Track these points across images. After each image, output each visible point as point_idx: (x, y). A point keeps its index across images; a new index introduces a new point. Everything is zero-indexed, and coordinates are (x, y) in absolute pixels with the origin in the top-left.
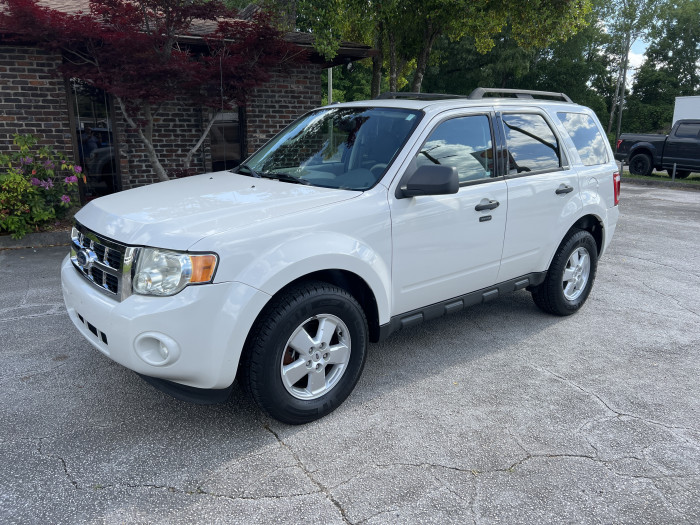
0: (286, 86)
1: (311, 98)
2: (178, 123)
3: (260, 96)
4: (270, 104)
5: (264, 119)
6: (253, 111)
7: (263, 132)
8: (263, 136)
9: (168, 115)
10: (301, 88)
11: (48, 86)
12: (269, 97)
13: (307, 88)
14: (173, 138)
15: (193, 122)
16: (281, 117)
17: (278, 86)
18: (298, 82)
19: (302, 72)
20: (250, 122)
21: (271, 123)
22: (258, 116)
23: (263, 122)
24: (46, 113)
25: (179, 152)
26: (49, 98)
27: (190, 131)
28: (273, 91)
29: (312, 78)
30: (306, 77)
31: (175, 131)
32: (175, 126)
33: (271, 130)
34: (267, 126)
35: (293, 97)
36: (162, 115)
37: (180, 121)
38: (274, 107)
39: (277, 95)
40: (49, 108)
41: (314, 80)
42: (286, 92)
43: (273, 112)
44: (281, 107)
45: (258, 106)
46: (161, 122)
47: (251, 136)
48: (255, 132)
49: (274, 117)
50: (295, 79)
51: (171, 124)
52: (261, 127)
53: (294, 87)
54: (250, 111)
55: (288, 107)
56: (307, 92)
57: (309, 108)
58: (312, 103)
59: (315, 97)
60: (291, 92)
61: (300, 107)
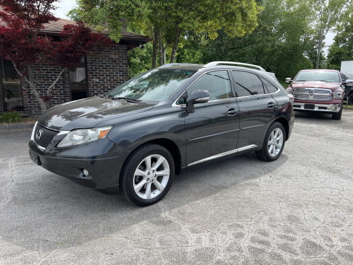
0: (109, 56)
1: (122, 61)
2: (53, 74)
3: (95, 61)
4: (100, 65)
5: (98, 72)
6: (91, 68)
7: (97, 78)
8: (97, 80)
9: (48, 70)
10: (117, 57)
12: (100, 61)
13: (120, 57)
14: (50, 81)
16: (107, 71)
17: (105, 56)
18: (115, 54)
19: (117, 49)
20: (90, 73)
21: (101, 74)
22: (94, 70)
23: (98, 73)
28: (102, 58)
29: (122, 52)
30: (119, 52)
31: (52, 78)
32: (51, 75)
33: (102, 77)
34: (99, 75)
35: (112, 61)
36: (44, 70)
37: (54, 73)
38: (103, 66)
39: (104, 60)
41: (123, 53)
42: (109, 59)
43: (102, 68)
44: (106, 66)
45: (94, 66)
46: (44, 73)
47: (91, 80)
48: (93, 78)
49: (103, 71)
50: (113, 52)
51: (50, 74)
52: (95, 76)
53: (113, 56)
54: (89, 68)
55: (110, 66)
56: (120, 59)
57: (122, 66)
58: (123, 64)
59: (124, 61)
60: (112, 59)
61: (117, 66)
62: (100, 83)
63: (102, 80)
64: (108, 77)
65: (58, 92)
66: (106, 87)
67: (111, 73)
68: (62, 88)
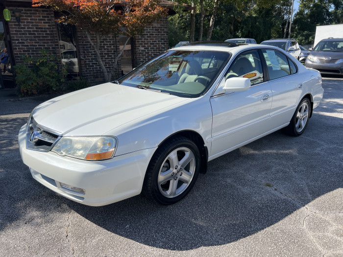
0: (153, 25)
1: (164, 30)
4: (145, 33)
5: (143, 40)
6: (138, 37)
7: (143, 46)
8: (143, 49)
10: (159, 26)
11: (47, 27)
13: (162, 25)
14: (103, 50)
15: (112, 43)
16: (150, 39)
17: (149, 25)
18: (158, 23)
19: (159, 18)
20: (137, 42)
21: (146, 42)
22: (140, 39)
23: (143, 42)
24: (47, 40)
25: (106, 57)
26: (48, 32)
27: (111, 47)
30: (161, 20)
31: (104, 47)
32: (104, 44)
33: (146, 45)
34: (144, 44)
35: (155, 30)
37: (106, 42)
38: (147, 35)
39: (149, 29)
40: (48, 37)
41: (165, 22)
42: (153, 27)
43: (147, 37)
44: (150, 34)
47: (138, 49)
48: (139, 46)
49: (148, 39)
50: (156, 21)
51: (102, 44)
52: (142, 44)
53: (156, 25)
54: (136, 37)
55: (153, 34)
56: (162, 28)
57: (163, 35)
58: (164, 32)
59: (165, 29)
60: (155, 27)
61: (159, 34)
62: (145, 51)
63: (147, 48)
64: (152, 45)
65: (110, 61)
66: (150, 55)
67: (155, 41)
68: (113, 57)
